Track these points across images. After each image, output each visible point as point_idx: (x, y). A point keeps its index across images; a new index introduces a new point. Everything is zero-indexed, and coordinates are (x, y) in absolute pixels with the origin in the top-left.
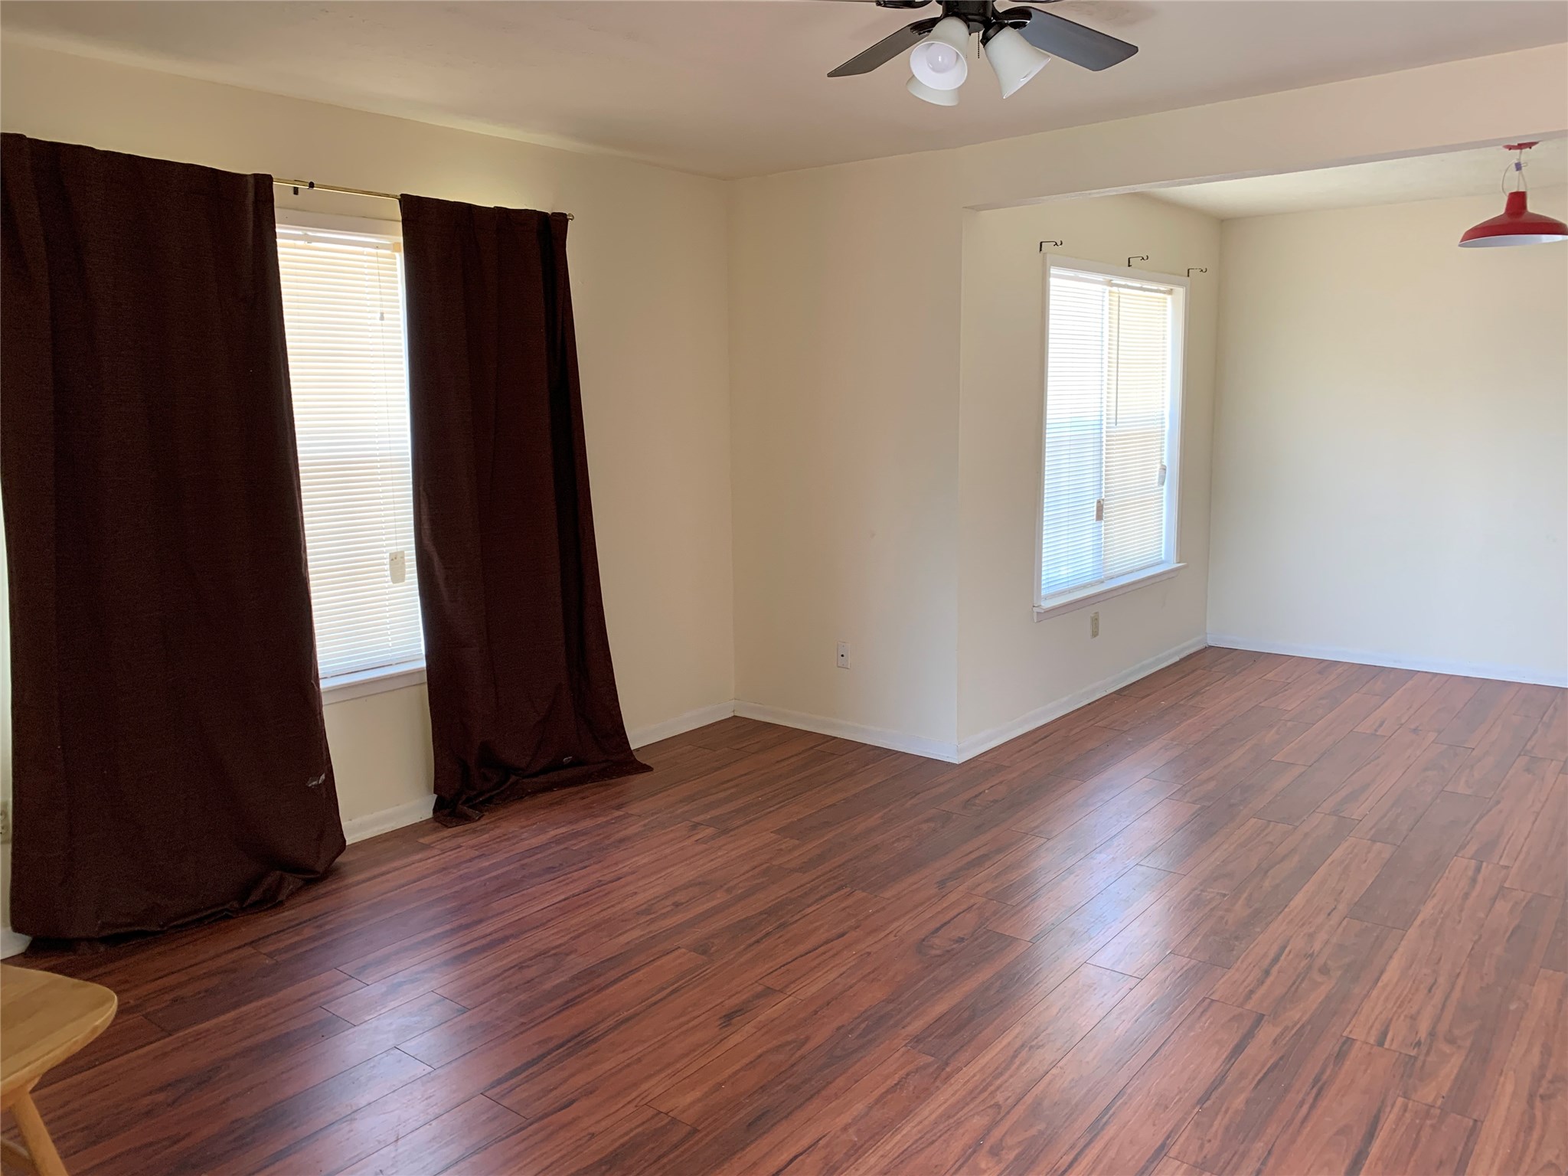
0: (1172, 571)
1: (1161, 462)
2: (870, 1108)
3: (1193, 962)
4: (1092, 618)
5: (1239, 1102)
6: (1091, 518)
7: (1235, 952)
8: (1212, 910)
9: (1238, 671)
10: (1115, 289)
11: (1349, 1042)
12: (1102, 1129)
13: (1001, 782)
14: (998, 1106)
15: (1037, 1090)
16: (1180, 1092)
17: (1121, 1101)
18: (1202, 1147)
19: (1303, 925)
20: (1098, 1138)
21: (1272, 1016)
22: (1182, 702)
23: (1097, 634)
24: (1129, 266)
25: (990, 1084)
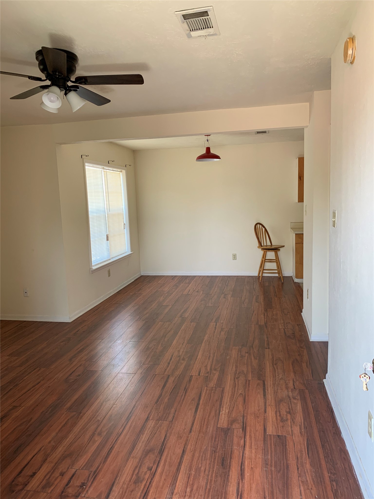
0: (130, 254)
1: (124, 222)
2: (57, 433)
3: (149, 365)
4: (108, 271)
5: (166, 400)
6: (105, 240)
7: (160, 360)
8: (152, 350)
9: (151, 282)
10: (105, 170)
11: (192, 376)
12: (130, 418)
13: (85, 326)
14: (99, 421)
15: (110, 413)
16: (150, 402)
17: (134, 409)
18: (158, 415)
19: (177, 348)
20: (130, 421)
21: (172, 375)
22: (136, 293)
23: (110, 276)
24: (109, 163)
25: (95, 415)
